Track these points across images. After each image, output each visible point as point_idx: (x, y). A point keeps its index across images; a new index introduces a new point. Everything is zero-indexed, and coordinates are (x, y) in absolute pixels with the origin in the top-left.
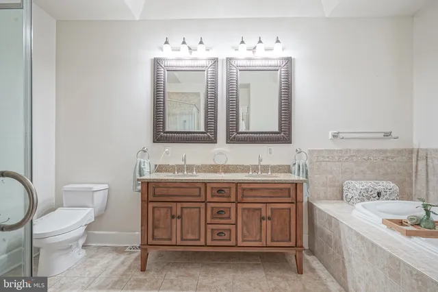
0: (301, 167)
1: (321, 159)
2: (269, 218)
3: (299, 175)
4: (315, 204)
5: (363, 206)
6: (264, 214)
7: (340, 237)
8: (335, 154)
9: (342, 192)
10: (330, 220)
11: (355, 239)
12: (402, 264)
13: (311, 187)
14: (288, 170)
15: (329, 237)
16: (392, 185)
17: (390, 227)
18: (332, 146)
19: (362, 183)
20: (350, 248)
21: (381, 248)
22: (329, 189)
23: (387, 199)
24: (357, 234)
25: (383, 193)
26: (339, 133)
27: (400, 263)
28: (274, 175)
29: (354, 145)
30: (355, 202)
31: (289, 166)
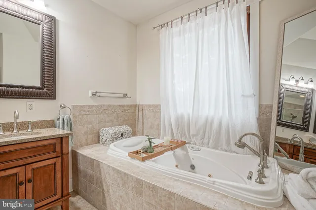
0: (65, 121)
1: (83, 113)
2: (29, 181)
3: (63, 128)
4: (78, 151)
5: (114, 145)
6: (21, 178)
7: (100, 174)
8: (94, 108)
9: (99, 137)
10: (92, 162)
11: (112, 173)
12: (144, 183)
13: (74, 137)
14: (52, 124)
15: (91, 176)
16: (128, 127)
17: (133, 158)
18: (92, 102)
19: (112, 129)
20: (109, 181)
21: (131, 176)
22: (89, 136)
23: (126, 137)
24: (114, 169)
25: (124, 134)
26: (96, 92)
27: (142, 183)
28: (35, 131)
29: (106, 102)
30: (108, 143)
31: (54, 121)
